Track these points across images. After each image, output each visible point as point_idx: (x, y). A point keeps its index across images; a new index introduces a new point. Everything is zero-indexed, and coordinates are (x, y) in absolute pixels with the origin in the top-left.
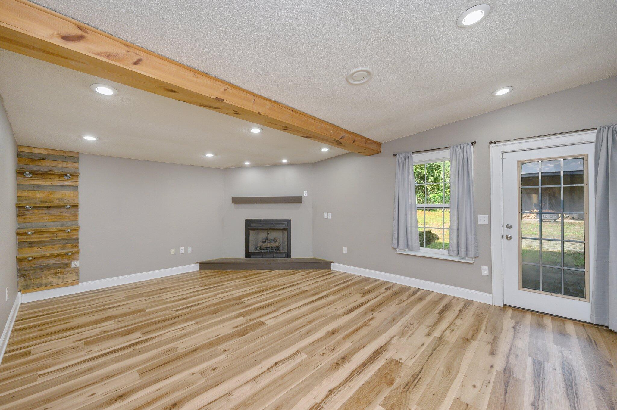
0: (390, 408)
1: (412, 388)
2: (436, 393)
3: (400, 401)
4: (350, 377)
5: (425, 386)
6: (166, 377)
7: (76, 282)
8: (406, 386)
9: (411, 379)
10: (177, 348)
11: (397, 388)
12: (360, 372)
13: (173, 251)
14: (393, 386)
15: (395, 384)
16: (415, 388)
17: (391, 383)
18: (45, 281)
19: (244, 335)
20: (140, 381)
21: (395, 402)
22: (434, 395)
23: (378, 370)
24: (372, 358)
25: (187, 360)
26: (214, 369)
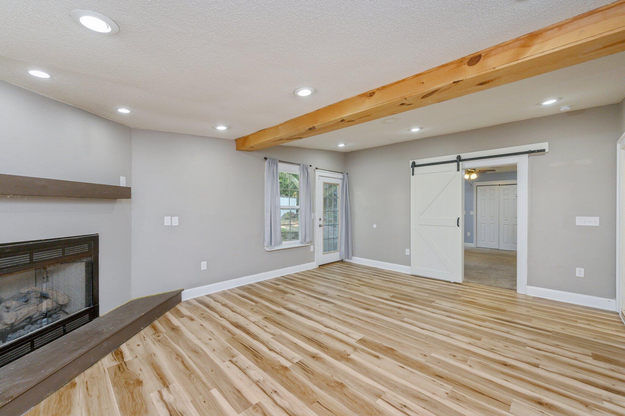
6: (490, 382)
10: (447, 393)
19: (391, 349)
20: (514, 399)
25: (458, 376)
26: (454, 356)
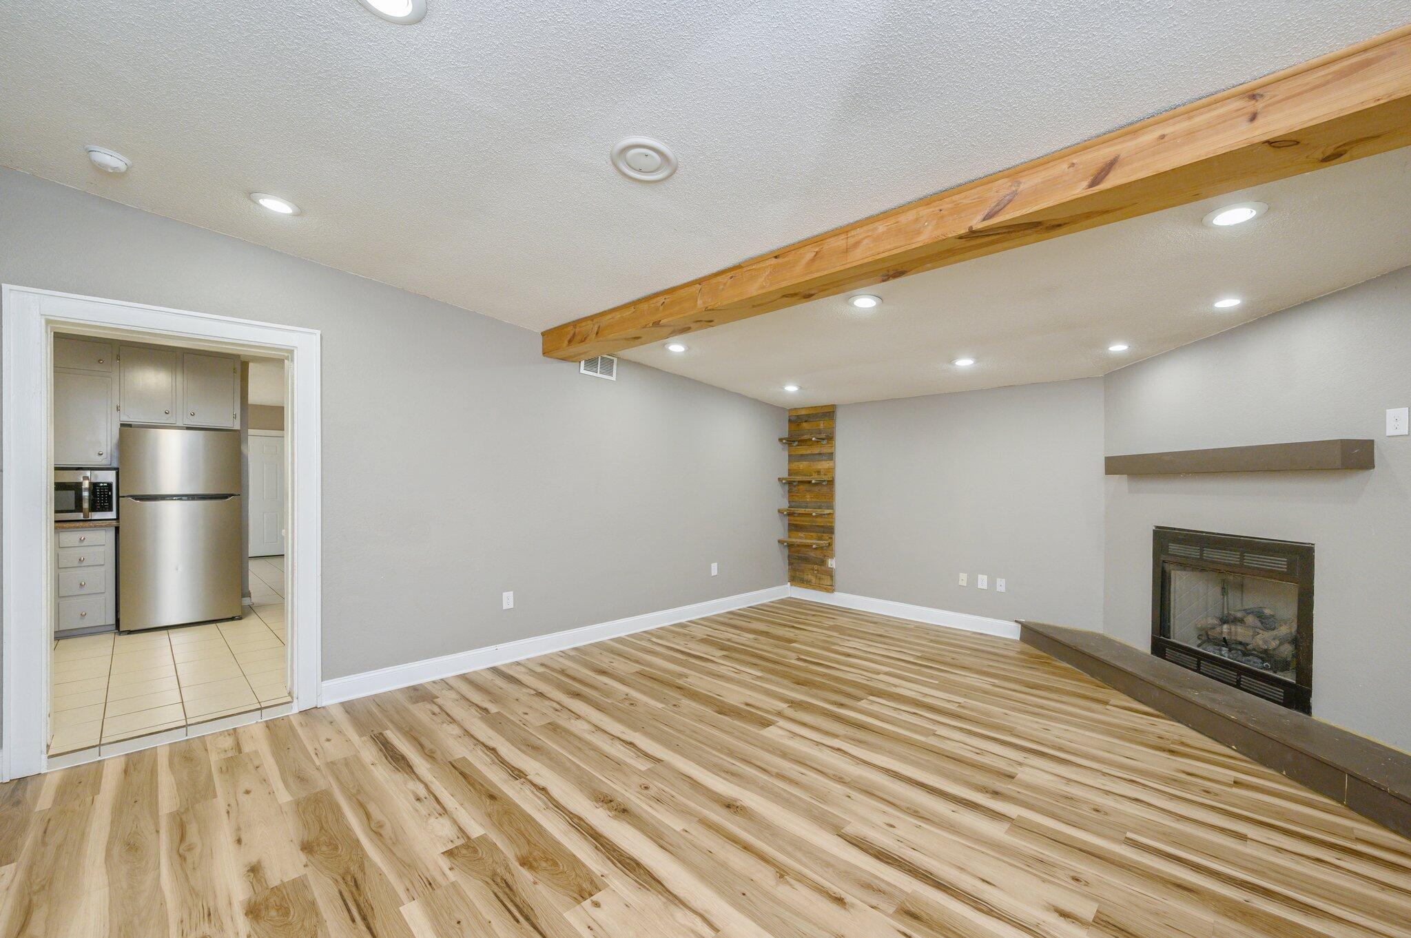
0: (472, 846)
1: (496, 891)
2: (460, 929)
3: (477, 862)
4: (567, 813)
5: (488, 918)
7: (830, 589)
8: (506, 883)
9: (520, 899)
11: (507, 868)
12: (574, 827)
13: (963, 579)
14: (517, 864)
15: (520, 867)
16: (493, 895)
17: (524, 862)
18: (806, 577)
21: (480, 855)
22: (459, 922)
23: (570, 852)
24: (615, 854)
